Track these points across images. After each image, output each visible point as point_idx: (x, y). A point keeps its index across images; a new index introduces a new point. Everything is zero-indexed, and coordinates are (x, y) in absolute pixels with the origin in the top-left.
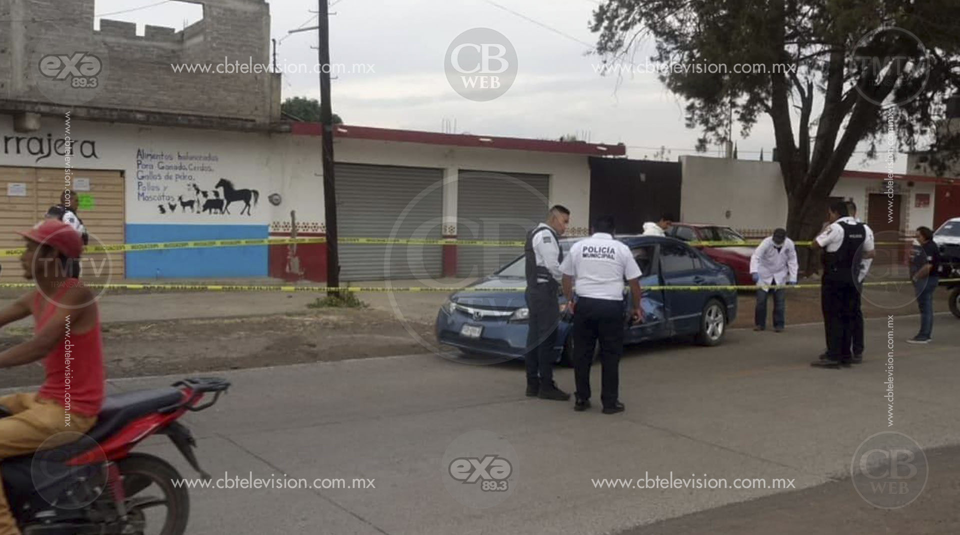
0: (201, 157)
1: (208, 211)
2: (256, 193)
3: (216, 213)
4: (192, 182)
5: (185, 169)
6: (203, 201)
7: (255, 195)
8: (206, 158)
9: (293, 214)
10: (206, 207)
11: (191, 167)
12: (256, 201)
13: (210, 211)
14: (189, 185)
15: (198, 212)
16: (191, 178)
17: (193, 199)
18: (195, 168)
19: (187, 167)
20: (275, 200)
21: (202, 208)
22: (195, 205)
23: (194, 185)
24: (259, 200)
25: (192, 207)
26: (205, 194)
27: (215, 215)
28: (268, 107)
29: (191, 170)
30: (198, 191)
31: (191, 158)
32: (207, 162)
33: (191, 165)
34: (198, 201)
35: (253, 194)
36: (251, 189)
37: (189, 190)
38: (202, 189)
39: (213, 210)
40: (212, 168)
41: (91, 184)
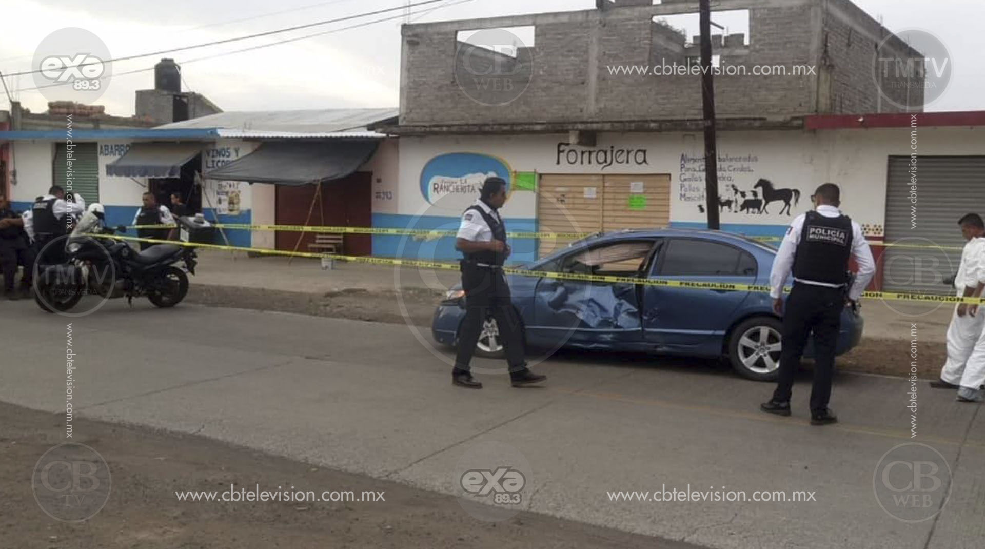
0: (740, 158)
1: (746, 210)
2: (797, 192)
3: (753, 213)
4: (730, 183)
5: (725, 171)
6: (741, 200)
7: (795, 195)
8: (745, 159)
10: (743, 208)
11: (730, 169)
12: (797, 200)
13: (748, 210)
14: (728, 186)
15: (736, 212)
16: (729, 179)
17: (731, 199)
18: (734, 169)
19: (727, 169)
21: (740, 208)
22: (733, 205)
23: (733, 186)
25: (730, 207)
26: (743, 194)
27: (753, 215)
28: (814, 102)
29: (730, 171)
30: (736, 191)
31: (731, 160)
32: (747, 163)
33: (730, 166)
34: (736, 202)
35: (793, 193)
37: (728, 190)
38: (740, 189)
39: (751, 210)
40: (751, 169)
41: (644, 187)
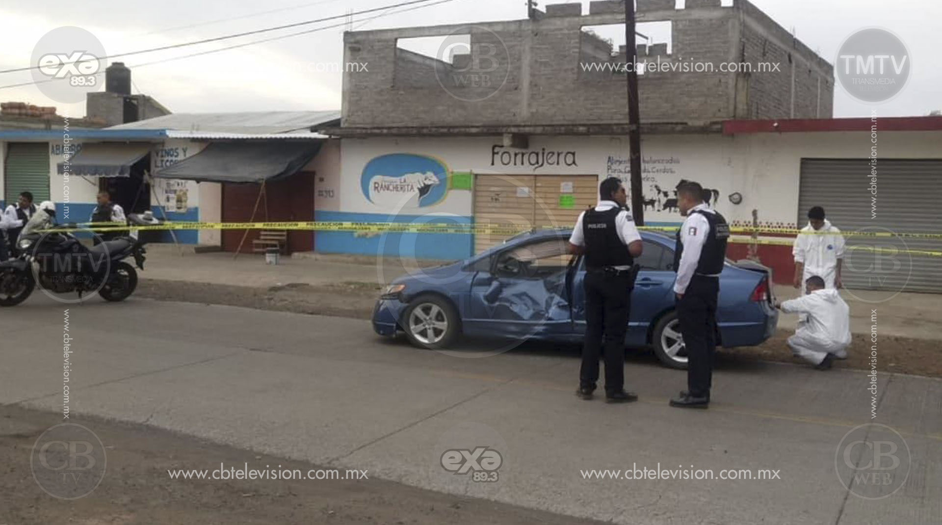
0: (663, 160)
1: (668, 209)
2: (716, 192)
3: (675, 211)
4: (654, 183)
5: (649, 172)
6: (664, 200)
7: (715, 195)
8: (668, 162)
9: (755, 213)
10: (665, 207)
11: (654, 170)
12: (716, 200)
13: (670, 210)
14: (651, 186)
15: (659, 211)
16: (653, 179)
17: (654, 199)
18: (657, 171)
19: (650, 170)
20: (737, 199)
21: (662, 207)
22: (656, 204)
23: (656, 187)
24: (718, 200)
25: (653, 206)
26: (666, 194)
27: (675, 214)
28: (732, 108)
29: (654, 172)
30: (659, 191)
31: (655, 162)
32: (669, 164)
33: (654, 168)
34: (659, 201)
35: (713, 194)
36: (711, 188)
37: (651, 190)
38: (663, 189)
39: (673, 209)
40: (673, 170)
41: (573, 187)
